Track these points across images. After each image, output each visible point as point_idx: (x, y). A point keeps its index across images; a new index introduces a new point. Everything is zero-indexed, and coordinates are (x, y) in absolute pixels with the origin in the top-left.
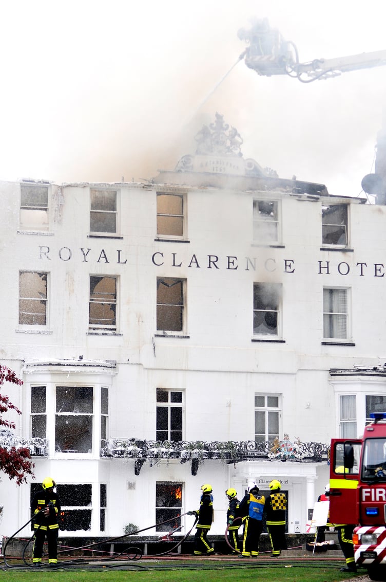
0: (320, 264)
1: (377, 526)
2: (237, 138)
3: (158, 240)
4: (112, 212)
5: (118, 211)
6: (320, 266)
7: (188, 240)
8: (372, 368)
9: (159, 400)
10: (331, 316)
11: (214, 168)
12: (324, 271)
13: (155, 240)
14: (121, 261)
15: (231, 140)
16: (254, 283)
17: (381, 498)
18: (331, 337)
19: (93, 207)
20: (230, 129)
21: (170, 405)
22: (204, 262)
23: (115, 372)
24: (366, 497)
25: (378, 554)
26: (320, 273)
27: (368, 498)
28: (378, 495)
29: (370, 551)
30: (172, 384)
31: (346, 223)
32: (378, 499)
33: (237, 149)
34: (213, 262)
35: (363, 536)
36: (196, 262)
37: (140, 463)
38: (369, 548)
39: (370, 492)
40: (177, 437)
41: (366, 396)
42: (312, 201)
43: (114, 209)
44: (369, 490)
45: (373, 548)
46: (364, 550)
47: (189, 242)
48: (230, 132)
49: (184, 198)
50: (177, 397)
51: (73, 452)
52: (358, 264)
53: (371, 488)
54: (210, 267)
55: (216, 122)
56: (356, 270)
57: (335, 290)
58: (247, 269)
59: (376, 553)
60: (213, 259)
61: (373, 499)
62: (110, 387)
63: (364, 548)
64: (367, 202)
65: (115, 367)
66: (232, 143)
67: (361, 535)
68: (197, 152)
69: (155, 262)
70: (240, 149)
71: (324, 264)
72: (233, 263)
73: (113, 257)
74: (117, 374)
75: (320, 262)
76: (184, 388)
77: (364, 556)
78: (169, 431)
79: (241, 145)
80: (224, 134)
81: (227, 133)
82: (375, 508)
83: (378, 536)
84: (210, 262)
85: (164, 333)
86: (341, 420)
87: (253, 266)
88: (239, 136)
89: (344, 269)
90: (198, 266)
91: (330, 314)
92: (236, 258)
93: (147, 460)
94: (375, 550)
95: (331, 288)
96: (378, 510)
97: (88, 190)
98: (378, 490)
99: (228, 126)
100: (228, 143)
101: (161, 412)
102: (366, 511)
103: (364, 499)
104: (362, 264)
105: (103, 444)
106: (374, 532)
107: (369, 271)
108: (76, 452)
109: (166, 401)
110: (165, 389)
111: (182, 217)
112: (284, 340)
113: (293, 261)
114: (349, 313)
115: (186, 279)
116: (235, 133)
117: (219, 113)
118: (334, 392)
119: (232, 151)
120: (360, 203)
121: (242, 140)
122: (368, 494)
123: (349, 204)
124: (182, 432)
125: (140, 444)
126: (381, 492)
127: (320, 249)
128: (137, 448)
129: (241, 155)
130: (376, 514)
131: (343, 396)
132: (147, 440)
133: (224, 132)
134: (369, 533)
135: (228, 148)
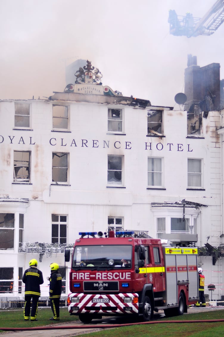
0: (146, 144)
1: (80, 293)
2: (99, 74)
3: (53, 131)
4: (27, 115)
5: (30, 115)
6: (146, 145)
7: (70, 131)
8: (175, 203)
9: (53, 220)
10: (153, 173)
11: (86, 91)
12: (148, 148)
13: (52, 131)
14: (32, 143)
15: (95, 76)
16: (108, 155)
17: (82, 278)
18: (153, 185)
19: (16, 113)
20: (95, 69)
21: (59, 223)
22: (79, 143)
23: (28, 205)
24: (74, 277)
25: (80, 308)
26: (146, 149)
27: (75, 278)
28: (80, 276)
29: (76, 306)
30: (60, 212)
31: (162, 121)
32: (80, 279)
33: (99, 81)
34: (84, 143)
35: (72, 299)
36: (75, 143)
37: (41, 255)
38: (75, 305)
39: (76, 275)
40: (64, 241)
41: (171, 218)
42: (142, 109)
43: (28, 114)
44: (76, 273)
45: (77, 304)
46: (73, 306)
47: (71, 132)
48: (95, 71)
49: (69, 107)
50: (64, 219)
51: (3, 249)
52: (168, 144)
53: (77, 273)
54: (83, 146)
55: (87, 65)
56: (167, 147)
57: (155, 158)
58: (104, 147)
59: (78, 307)
60: (85, 142)
61: (78, 279)
62: (25, 213)
63: (73, 304)
64: (174, 109)
65: (28, 202)
66: (96, 77)
67: (71, 298)
68: (76, 82)
69: (52, 144)
70: (101, 80)
71: (148, 144)
72: (96, 144)
73: (27, 141)
74: (29, 206)
75: (146, 143)
76: (67, 214)
77: (73, 309)
78: (59, 237)
79: (101, 78)
80: (92, 72)
81: (93, 71)
82: (78, 283)
83: (80, 298)
84: (83, 143)
85: (56, 183)
86: (157, 232)
87: (107, 146)
88: (100, 73)
89: (160, 147)
90: (76, 146)
91: (152, 172)
92: (97, 141)
93: (45, 254)
94: (78, 306)
95: (153, 158)
96: (80, 285)
97: (13, 104)
98: (80, 274)
99: (94, 67)
100: (94, 77)
101: (55, 227)
102: (74, 285)
103: (73, 278)
104: (170, 144)
105: (20, 245)
106: (78, 296)
107: (174, 148)
108: (5, 250)
109: (58, 221)
110: (57, 214)
111: (67, 118)
112: (125, 187)
113: (130, 142)
114: (162, 171)
115: (69, 153)
116: (98, 72)
117: (89, 61)
118: (154, 216)
119: (96, 82)
120: (169, 110)
121: (102, 75)
122: (75, 276)
123: (163, 110)
124: (66, 239)
125: (42, 245)
126: (82, 275)
127: (146, 136)
128: (39, 247)
129: (101, 84)
130: (79, 287)
131: (159, 218)
132: (45, 243)
133: (92, 71)
134: (75, 296)
135: (94, 80)
